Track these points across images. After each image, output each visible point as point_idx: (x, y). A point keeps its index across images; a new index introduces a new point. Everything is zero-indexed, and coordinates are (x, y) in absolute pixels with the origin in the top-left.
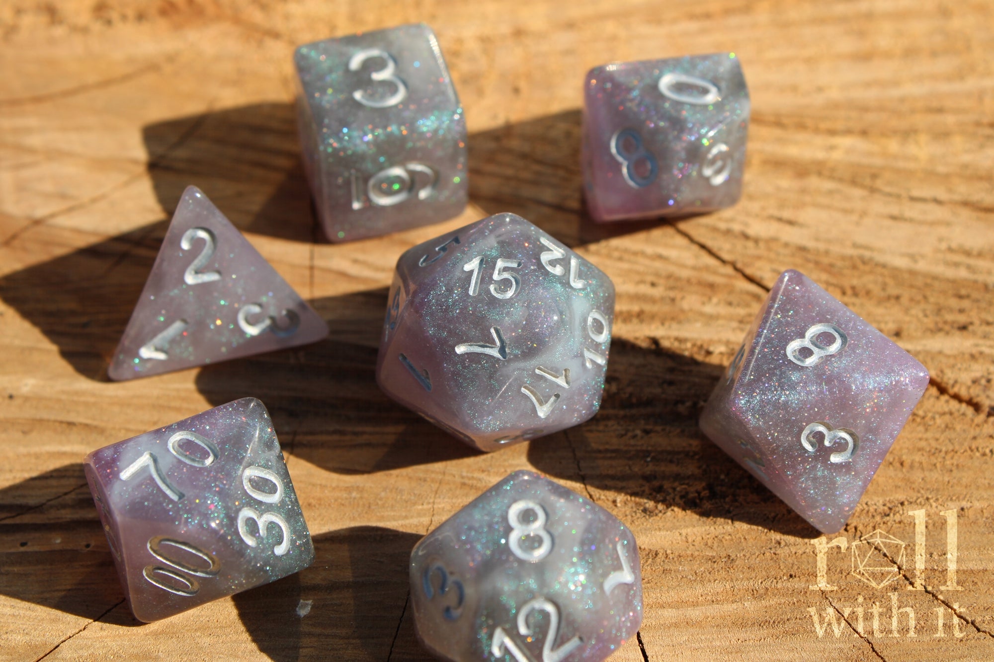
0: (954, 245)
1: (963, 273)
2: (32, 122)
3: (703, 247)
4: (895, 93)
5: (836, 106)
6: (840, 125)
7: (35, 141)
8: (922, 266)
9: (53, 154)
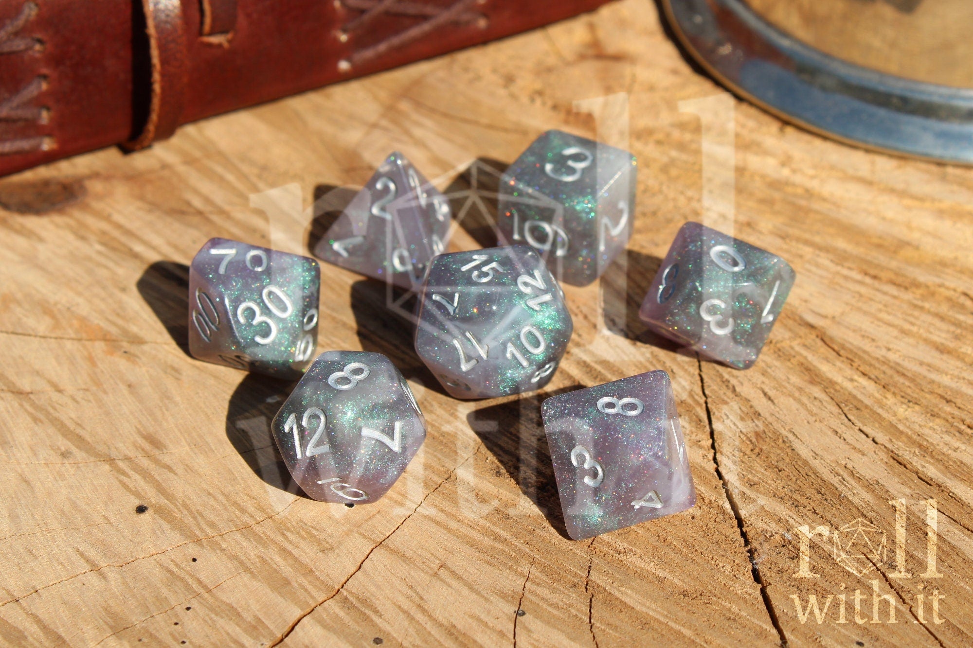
0: (850, 466)
1: (835, 481)
2: (428, 123)
3: (702, 380)
4: (933, 376)
5: (885, 362)
6: (873, 373)
7: (418, 132)
8: (816, 464)
9: (420, 143)
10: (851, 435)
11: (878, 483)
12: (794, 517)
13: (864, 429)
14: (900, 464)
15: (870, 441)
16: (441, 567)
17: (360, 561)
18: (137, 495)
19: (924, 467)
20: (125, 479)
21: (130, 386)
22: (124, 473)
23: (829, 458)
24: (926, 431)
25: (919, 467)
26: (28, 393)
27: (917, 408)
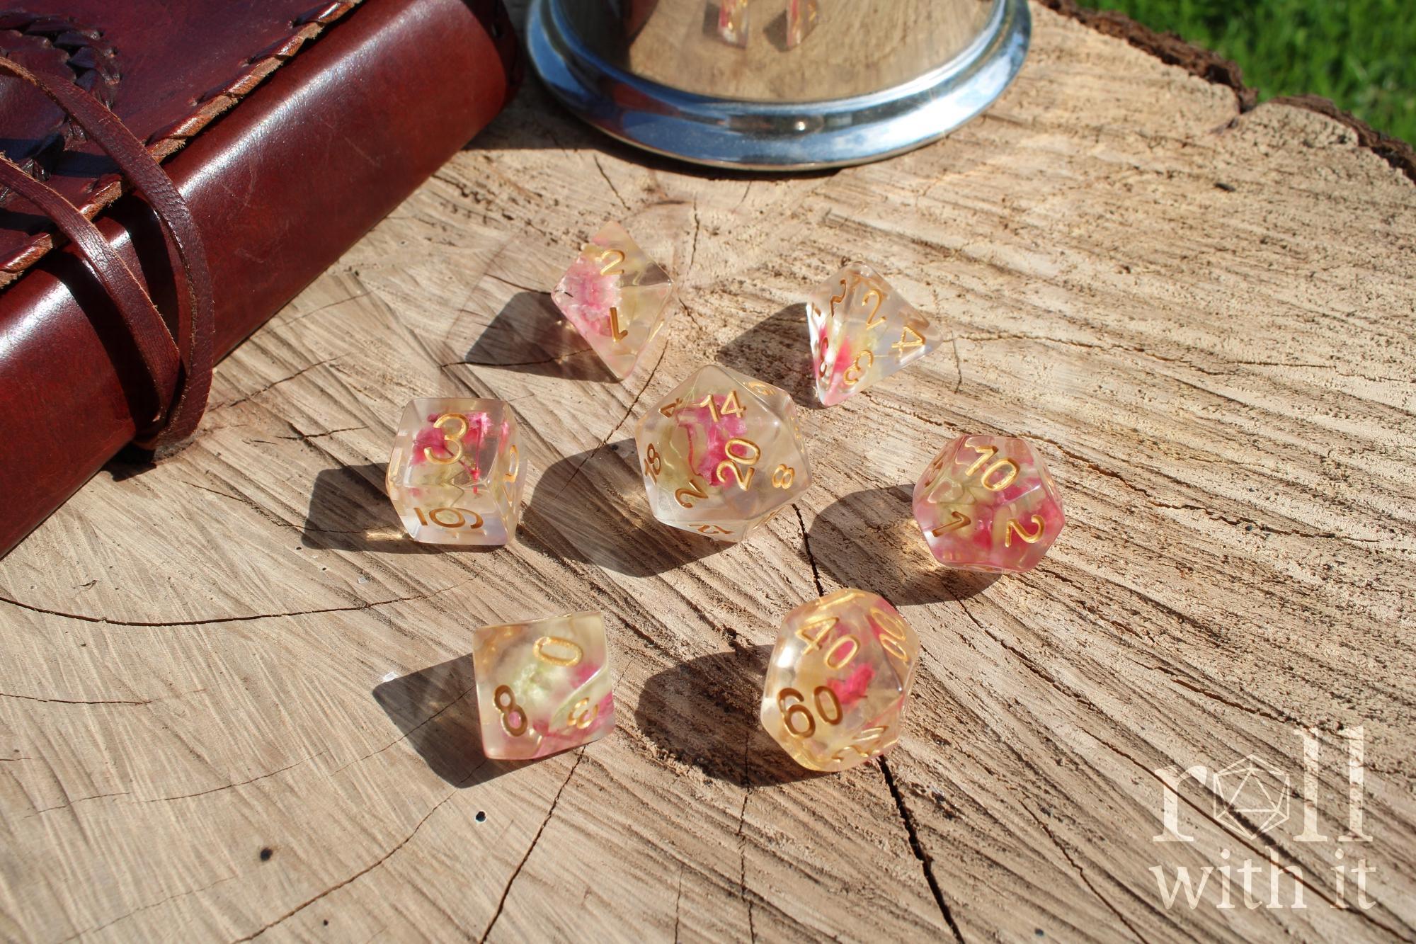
0: (985, 683)
1: (975, 705)
8: (951, 685)
10: (980, 639)
11: (1017, 702)
12: (943, 762)
13: (990, 630)
14: (1035, 671)
15: (999, 645)
16: (587, 892)
17: (499, 898)
18: (261, 831)
19: (1058, 672)
20: (246, 811)
21: (245, 680)
22: (247, 804)
23: (963, 675)
24: (1050, 624)
25: (1054, 673)
26: (146, 703)
27: (1036, 592)
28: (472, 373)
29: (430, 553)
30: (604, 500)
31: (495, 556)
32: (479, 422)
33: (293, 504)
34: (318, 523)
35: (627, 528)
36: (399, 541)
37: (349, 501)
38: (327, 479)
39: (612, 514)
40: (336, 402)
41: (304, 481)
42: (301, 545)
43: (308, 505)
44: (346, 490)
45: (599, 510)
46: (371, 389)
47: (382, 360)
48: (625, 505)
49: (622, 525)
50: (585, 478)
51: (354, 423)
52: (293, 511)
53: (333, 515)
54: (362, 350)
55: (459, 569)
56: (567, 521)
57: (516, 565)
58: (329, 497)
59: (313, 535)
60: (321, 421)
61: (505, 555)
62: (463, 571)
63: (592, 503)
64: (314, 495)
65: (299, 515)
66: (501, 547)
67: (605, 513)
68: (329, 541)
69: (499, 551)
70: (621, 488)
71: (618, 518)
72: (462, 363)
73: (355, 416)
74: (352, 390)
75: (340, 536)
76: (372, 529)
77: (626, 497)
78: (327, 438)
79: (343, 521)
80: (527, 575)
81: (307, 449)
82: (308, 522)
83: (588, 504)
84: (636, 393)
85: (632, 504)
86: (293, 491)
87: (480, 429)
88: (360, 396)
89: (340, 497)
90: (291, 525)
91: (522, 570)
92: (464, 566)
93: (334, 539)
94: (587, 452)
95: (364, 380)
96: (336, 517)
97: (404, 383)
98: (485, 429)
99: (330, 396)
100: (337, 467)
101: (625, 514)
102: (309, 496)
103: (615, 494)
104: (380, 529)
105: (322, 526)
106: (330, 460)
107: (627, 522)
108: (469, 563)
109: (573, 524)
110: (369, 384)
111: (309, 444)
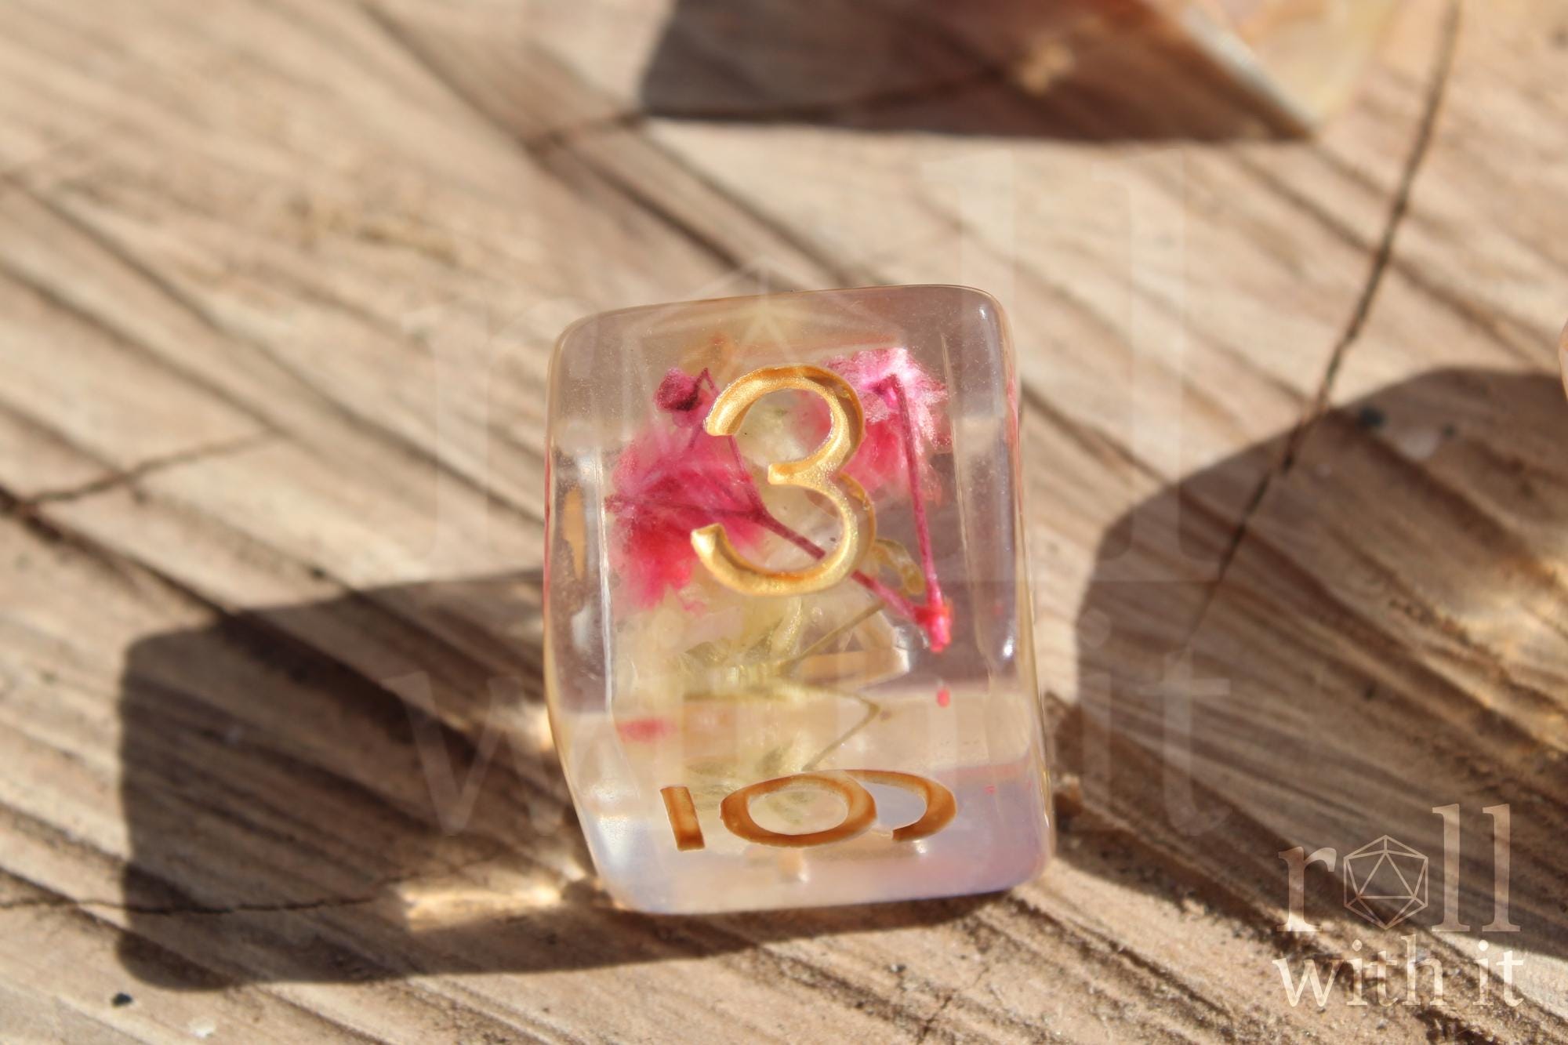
28: (677, 160)
29: (698, 951)
30: (1387, 647)
31: (982, 938)
32: (886, 387)
33: (50, 805)
34: (181, 876)
35: (1512, 756)
36: (549, 916)
37: (289, 763)
38: (168, 675)
39: (1437, 706)
40: (120, 340)
41: (73, 700)
42: (129, 984)
43: (113, 802)
44: (265, 716)
45: (1371, 689)
46: (263, 272)
47: (276, 137)
48: (1481, 660)
49: (1489, 745)
50: (1281, 563)
51: (222, 424)
52: (55, 837)
53: (234, 834)
54: (181, 107)
55: (840, 1011)
56: (1256, 754)
57: (1079, 969)
58: (202, 754)
59: (170, 934)
60: (78, 425)
61: (1020, 930)
62: (859, 1020)
63: (1337, 666)
64: (131, 752)
65: (87, 850)
66: (997, 897)
67: (1400, 703)
68: (250, 953)
69: (990, 913)
70: (1447, 590)
71: (1459, 720)
72: (630, 121)
73: (219, 393)
74: (183, 283)
75: (296, 926)
76: (417, 877)
77: (1477, 625)
78: (119, 497)
79: (285, 857)
80: (1139, 1009)
81: (42, 556)
82: (133, 877)
83: (1320, 673)
84: (1389, 174)
85: (1511, 654)
86: (33, 746)
87: (901, 417)
88: (225, 305)
89: (246, 748)
90: (57, 900)
91: (1112, 988)
92: (861, 998)
93: (270, 940)
94: (1258, 452)
95: (219, 234)
96: (251, 843)
97: (393, 225)
98: (923, 421)
99: (89, 321)
100: (191, 618)
101: (1489, 697)
102: (107, 762)
103: (1427, 618)
104: (455, 874)
105: (201, 890)
106: (157, 592)
107: (1509, 731)
108: (882, 983)
109: (1283, 765)
110: (247, 248)
111: (49, 533)
